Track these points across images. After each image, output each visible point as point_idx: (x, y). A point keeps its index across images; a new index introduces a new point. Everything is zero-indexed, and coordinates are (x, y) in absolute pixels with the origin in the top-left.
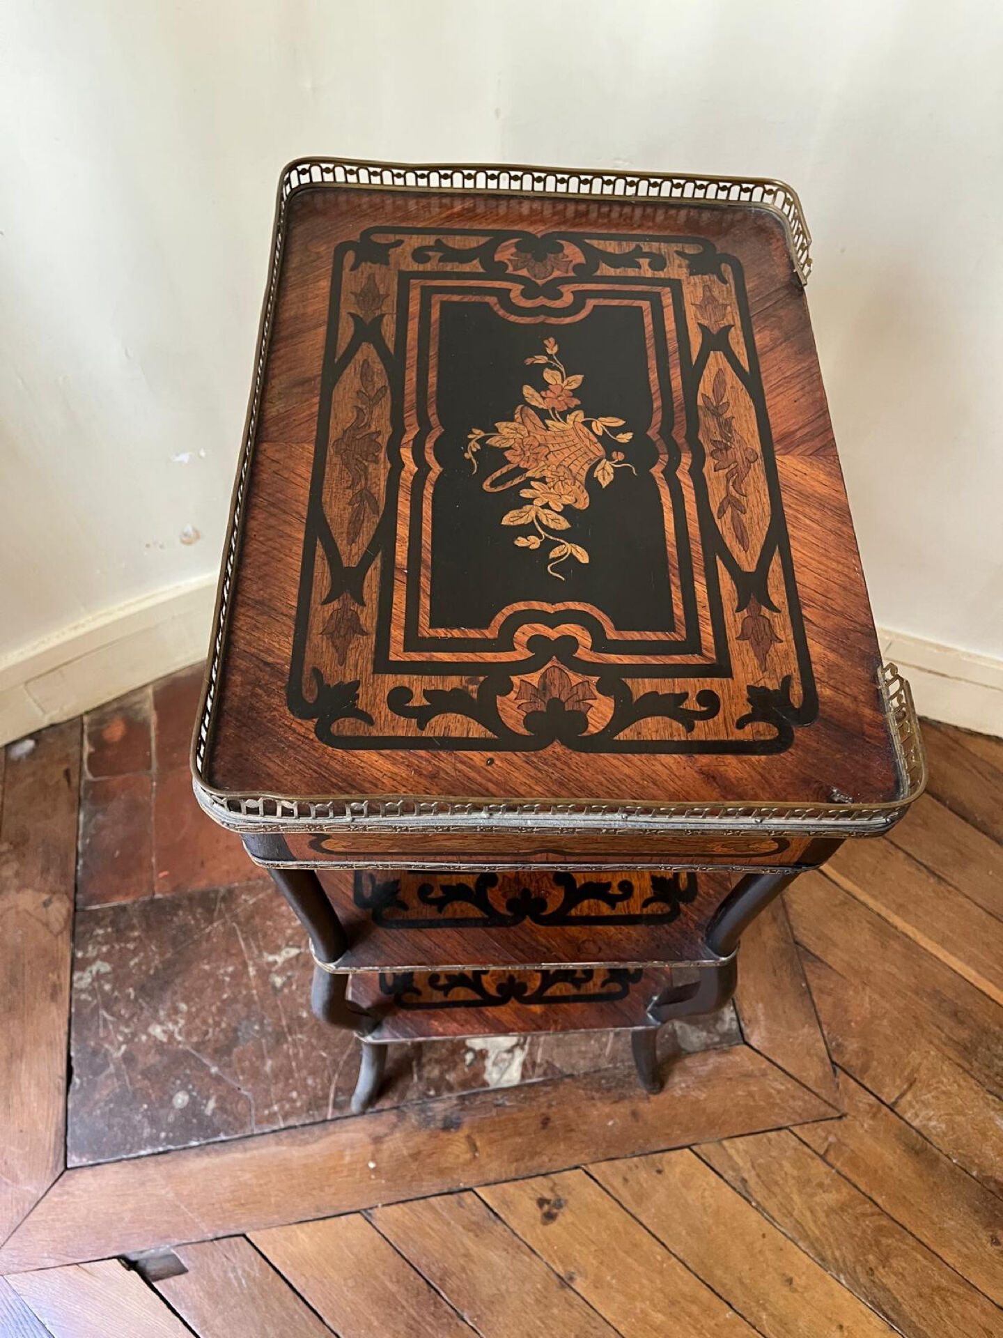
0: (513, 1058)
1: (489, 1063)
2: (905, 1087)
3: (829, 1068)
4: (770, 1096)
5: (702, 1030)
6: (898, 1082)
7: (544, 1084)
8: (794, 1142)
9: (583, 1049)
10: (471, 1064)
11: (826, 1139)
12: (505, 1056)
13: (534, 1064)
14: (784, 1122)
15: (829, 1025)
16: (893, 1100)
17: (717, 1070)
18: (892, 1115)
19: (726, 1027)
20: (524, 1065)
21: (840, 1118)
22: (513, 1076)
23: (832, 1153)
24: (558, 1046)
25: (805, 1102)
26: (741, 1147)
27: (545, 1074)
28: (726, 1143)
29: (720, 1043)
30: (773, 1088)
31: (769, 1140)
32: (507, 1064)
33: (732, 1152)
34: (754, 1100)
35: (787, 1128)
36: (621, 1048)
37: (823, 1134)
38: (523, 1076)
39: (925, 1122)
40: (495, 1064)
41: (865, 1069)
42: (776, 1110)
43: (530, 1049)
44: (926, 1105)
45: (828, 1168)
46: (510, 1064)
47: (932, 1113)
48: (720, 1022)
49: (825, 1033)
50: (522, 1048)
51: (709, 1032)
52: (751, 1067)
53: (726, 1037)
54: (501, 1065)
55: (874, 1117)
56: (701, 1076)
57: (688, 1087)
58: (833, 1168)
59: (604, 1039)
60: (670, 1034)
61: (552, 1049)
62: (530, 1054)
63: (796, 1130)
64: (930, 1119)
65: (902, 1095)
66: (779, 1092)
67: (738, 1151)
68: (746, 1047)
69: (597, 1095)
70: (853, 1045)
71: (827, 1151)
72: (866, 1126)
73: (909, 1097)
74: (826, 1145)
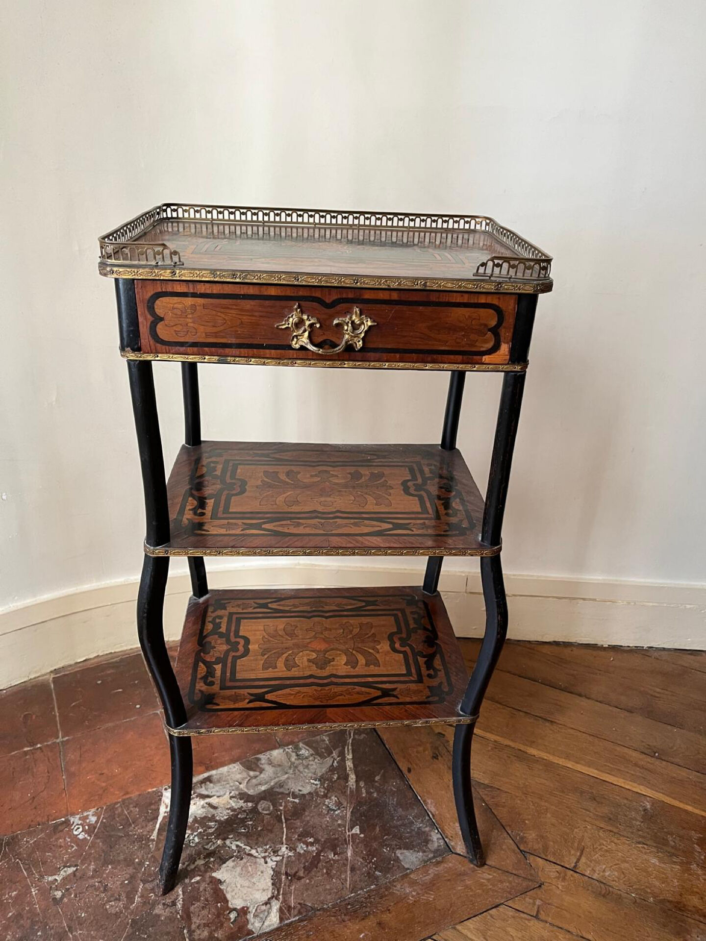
0: (270, 908)
1: (250, 917)
2: (578, 854)
3: (520, 856)
4: (482, 885)
5: (418, 852)
6: (573, 852)
7: (300, 920)
8: (511, 913)
9: (328, 887)
10: (235, 920)
11: (534, 904)
12: (264, 907)
13: (289, 908)
14: (498, 901)
15: (510, 826)
16: (573, 865)
17: (437, 876)
18: (575, 875)
19: (436, 845)
20: (281, 910)
21: (540, 886)
22: (273, 920)
23: (542, 912)
24: (307, 889)
25: (510, 882)
26: (472, 926)
27: (300, 913)
28: (459, 927)
29: (434, 857)
30: (484, 879)
31: (492, 916)
32: (266, 913)
33: (465, 932)
34: (472, 890)
35: (503, 904)
36: (358, 880)
37: (531, 901)
38: (281, 919)
39: (602, 874)
40: (255, 916)
41: (546, 848)
42: (491, 893)
43: (284, 898)
44: (598, 862)
45: (542, 924)
46: (269, 913)
47: (604, 867)
48: (430, 843)
49: (510, 832)
50: (277, 899)
51: (424, 852)
52: (463, 869)
53: (437, 852)
54: (261, 916)
55: (564, 879)
56: (426, 883)
57: (418, 894)
58: (546, 922)
59: (343, 876)
60: (394, 860)
61: (303, 894)
62: (284, 901)
63: (510, 903)
64: (604, 871)
65: (578, 860)
66: (488, 880)
67: (469, 929)
68: (454, 855)
69: (346, 918)
70: (531, 835)
71: (538, 911)
72: (560, 887)
73: (583, 860)
74: (536, 907)
